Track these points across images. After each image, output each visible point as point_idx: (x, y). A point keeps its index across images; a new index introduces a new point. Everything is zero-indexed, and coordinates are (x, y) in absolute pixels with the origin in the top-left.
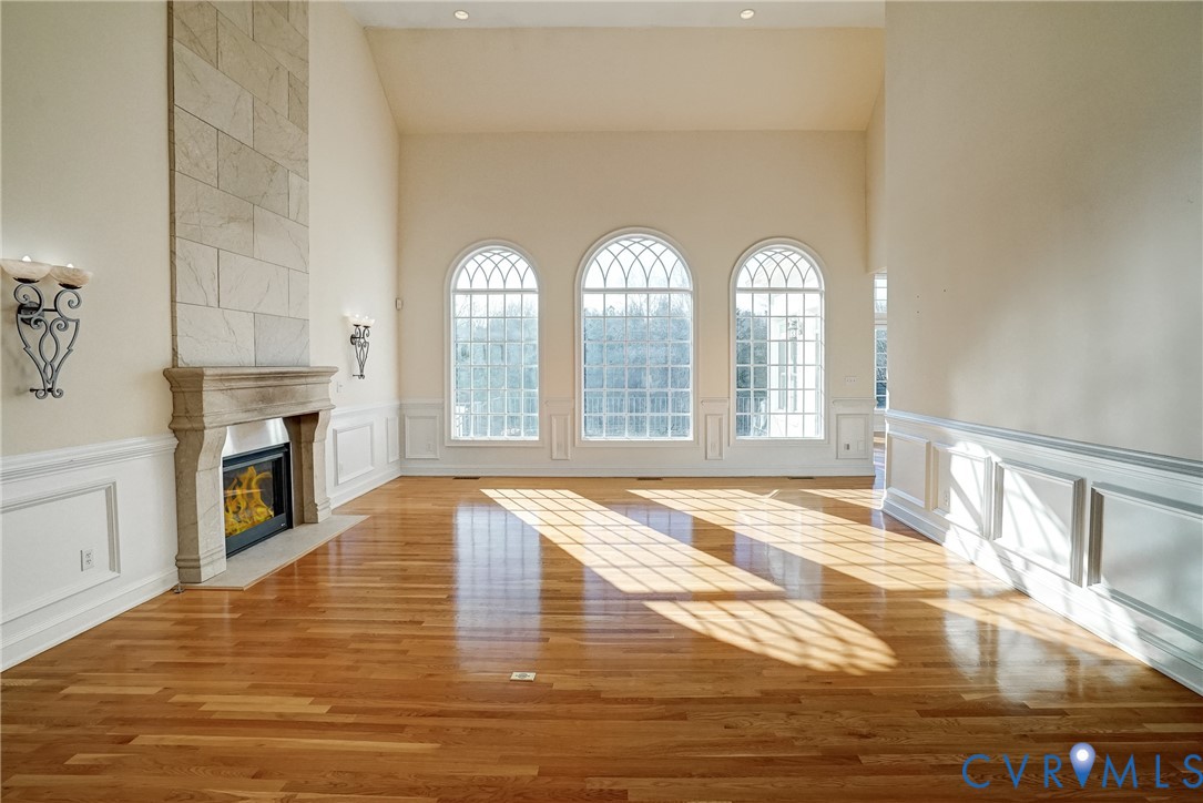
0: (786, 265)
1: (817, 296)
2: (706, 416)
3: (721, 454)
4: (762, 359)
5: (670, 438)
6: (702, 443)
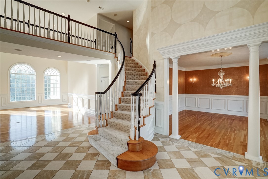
0: (54, 72)
1: (59, 77)
2: (39, 96)
3: (42, 102)
4: (50, 86)
5: (31, 100)
6: (38, 101)
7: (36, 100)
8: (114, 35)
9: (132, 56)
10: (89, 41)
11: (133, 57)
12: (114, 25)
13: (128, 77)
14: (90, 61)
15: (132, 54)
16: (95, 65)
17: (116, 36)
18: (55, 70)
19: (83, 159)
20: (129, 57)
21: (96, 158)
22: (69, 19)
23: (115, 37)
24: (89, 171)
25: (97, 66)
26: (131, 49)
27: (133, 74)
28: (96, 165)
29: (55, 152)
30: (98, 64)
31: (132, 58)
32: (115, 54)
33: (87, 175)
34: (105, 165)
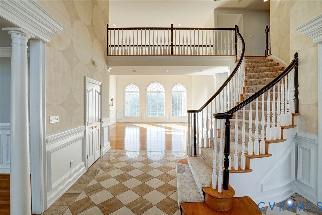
1: (186, 93)
2: (167, 113)
3: (170, 119)
5: (161, 116)
6: (166, 117)
7: (165, 116)
8: (233, 29)
9: (269, 54)
10: (207, 47)
11: (271, 55)
12: (241, 14)
13: (248, 88)
14: (202, 71)
15: (269, 51)
16: (213, 76)
17: (236, 29)
18: (182, 86)
19: (157, 189)
20: (264, 57)
21: (169, 194)
22: (172, 29)
23: (236, 32)
24: (150, 205)
25: (215, 77)
26: (267, 43)
27: (260, 82)
28: (163, 202)
29: (143, 170)
30: (216, 74)
31: (269, 58)
32: (236, 57)
33: (145, 208)
34: (171, 207)
